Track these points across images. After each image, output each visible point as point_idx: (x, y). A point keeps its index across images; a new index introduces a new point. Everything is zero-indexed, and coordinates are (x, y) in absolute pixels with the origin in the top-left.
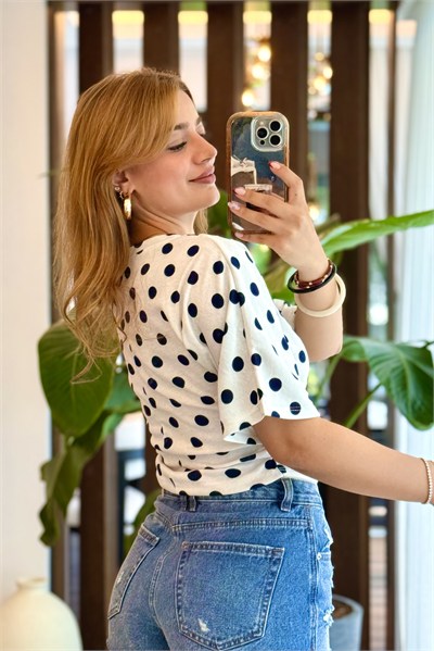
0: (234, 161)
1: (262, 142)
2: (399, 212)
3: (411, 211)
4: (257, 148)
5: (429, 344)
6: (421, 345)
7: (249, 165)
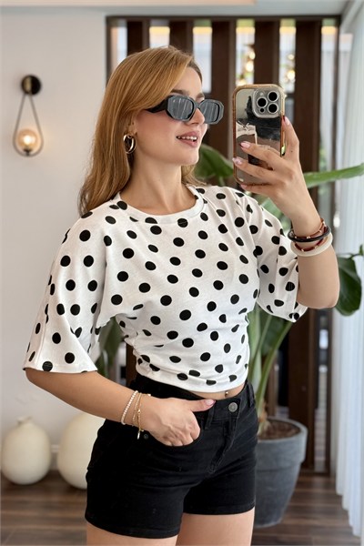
0: (238, 126)
1: (262, 110)
2: (339, 167)
3: (346, 166)
4: (258, 115)
5: (353, 256)
6: (348, 256)
7: (251, 129)
